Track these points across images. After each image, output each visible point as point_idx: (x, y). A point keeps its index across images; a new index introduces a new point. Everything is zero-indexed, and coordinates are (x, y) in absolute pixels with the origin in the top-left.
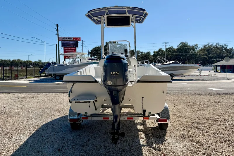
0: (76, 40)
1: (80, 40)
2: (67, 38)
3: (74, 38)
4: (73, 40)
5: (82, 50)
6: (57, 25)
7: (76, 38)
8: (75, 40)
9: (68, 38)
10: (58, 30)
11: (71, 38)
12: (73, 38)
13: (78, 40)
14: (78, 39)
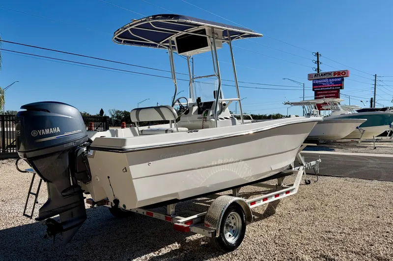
0: (339, 76)
1: (346, 75)
2: (322, 75)
3: (335, 73)
4: (333, 77)
5: (375, 93)
6: (318, 54)
7: (339, 73)
8: (336, 76)
9: (325, 75)
10: (318, 61)
11: (330, 74)
12: (333, 74)
13: (342, 76)
14: (344, 73)
